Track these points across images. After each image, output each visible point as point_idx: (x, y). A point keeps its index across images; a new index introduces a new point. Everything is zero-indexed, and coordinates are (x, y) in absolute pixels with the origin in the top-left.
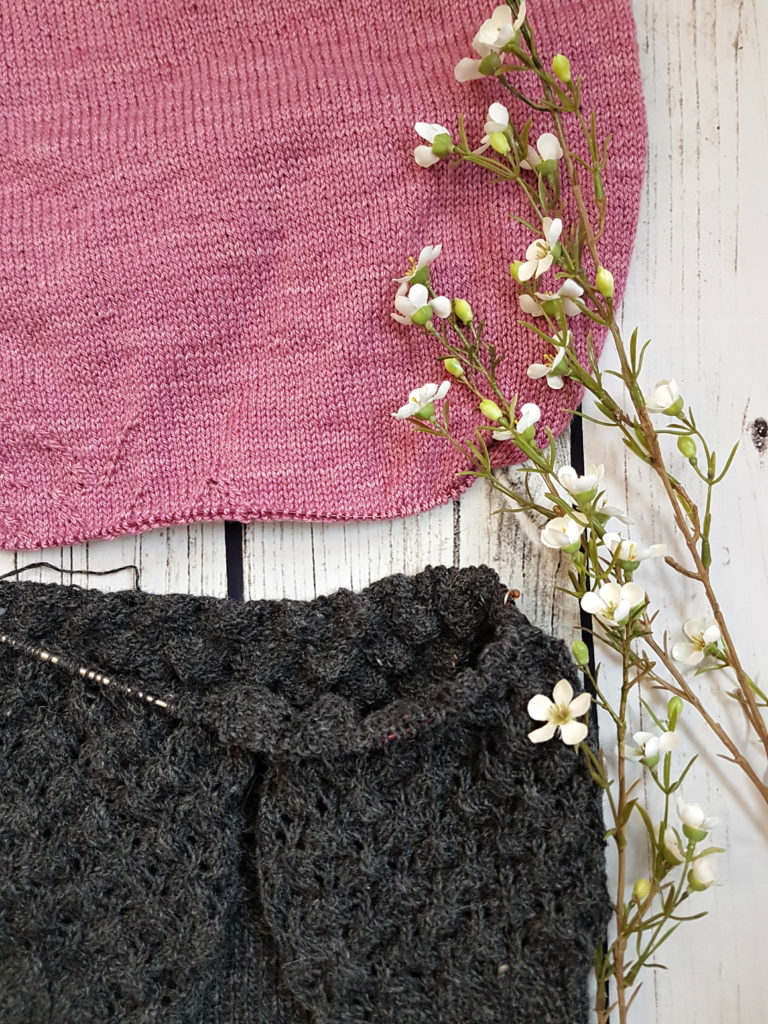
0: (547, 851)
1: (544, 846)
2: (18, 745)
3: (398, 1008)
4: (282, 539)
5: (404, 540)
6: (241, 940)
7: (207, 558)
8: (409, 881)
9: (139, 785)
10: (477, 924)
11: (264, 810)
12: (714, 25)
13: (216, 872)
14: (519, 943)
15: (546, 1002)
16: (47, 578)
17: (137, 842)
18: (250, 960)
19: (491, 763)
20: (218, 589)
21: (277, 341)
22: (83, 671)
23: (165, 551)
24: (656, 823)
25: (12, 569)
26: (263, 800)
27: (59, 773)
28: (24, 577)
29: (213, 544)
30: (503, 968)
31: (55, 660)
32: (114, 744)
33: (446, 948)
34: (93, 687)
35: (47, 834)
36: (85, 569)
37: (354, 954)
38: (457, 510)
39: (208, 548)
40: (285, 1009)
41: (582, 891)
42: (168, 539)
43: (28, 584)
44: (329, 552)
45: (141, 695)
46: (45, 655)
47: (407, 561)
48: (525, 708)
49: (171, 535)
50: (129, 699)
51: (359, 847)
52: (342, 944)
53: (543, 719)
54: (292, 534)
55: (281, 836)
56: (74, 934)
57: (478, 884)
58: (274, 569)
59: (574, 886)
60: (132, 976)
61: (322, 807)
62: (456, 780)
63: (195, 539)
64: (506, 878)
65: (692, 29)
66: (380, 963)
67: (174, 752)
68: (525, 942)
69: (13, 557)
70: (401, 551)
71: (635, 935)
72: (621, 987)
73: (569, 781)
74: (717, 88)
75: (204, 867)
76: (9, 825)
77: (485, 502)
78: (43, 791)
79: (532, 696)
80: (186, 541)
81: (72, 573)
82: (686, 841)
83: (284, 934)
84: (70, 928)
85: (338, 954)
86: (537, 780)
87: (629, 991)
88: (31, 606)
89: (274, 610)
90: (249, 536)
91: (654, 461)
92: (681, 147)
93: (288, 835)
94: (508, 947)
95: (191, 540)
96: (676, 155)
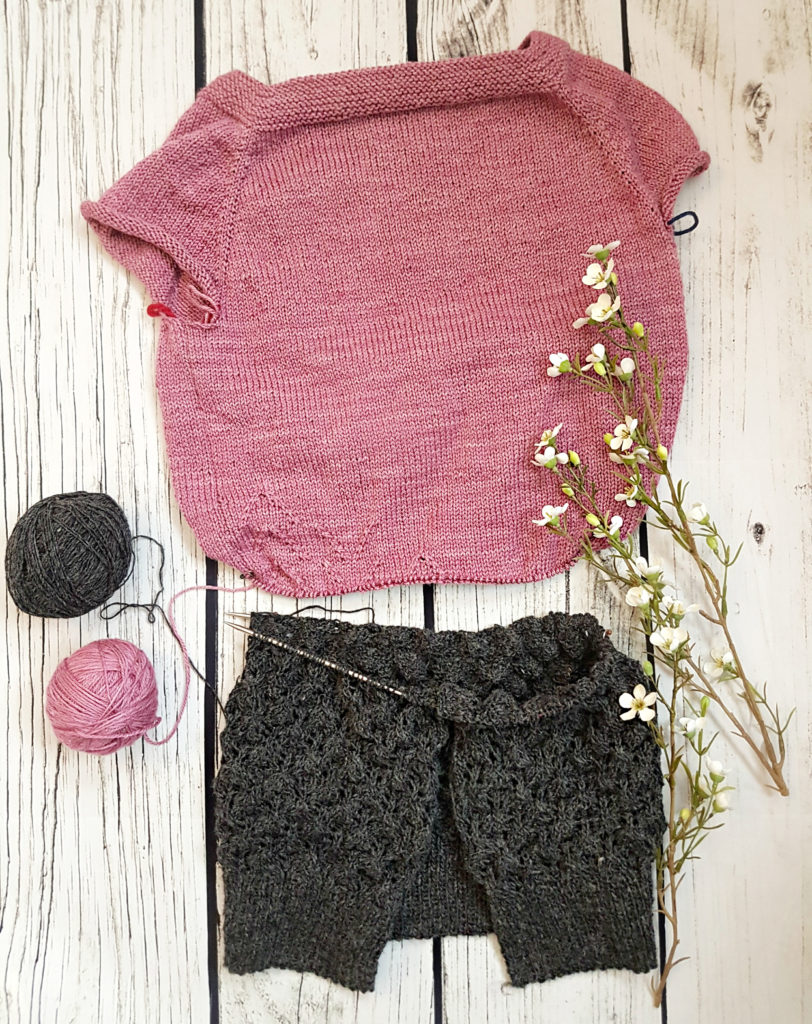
0: (628, 786)
1: (627, 783)
2: (306, 719)
3: (536, 885)
4: (458, 593)
5: (534, 595)
6: (436, 845)
7: (412, 604)
8: (545, 805)
9: (384, 742)
10: (586, 833)
11: (456, 759)
12: (733, 274)
13: (428, 798)
14: (611, 844)
15: (628, 880)
16: (318, 614)
17: (379, 779)
18: (441, 857)
19: (595, 733)
20: (418, 622)
21: (460, 474)
22: (351, 673)
23: (387, 599)
24: (693, 774)
25: (295, 610)
26: (455, 754)
27: (330, 736)
28: (304, 614)
29: (416, 596)
30: (601, 859)
31: (333, 666)
32: (370, 717)
33: (566, 847)
34: (355, 682)
35: (325, 774)
36: (340, 609)
37: (511, 849)
38: (567, 576)
39: (413, 597)
40: (463, 889)
41: (649, 811)
42: (389, 593)
43: (308, 619)
45: (386, 687)
46: (327, 663)
47: (536, 609)
48: (617, 701)
49: (390, 589)
50: (378, 689)
51: (515, 783)
52: (504, 843)
53: (628, 707)
54: (464, 590)
55: (467, 776)
56: (339, 837)
57: (587, 807)
58: (452, 611)
59: (644, 808)
60: (375, 864)
61: (493, 758)
62: (573, 744)
63: (405, 592)
64: (604, 803)
65: (718, 277)
66: (525, 856)
67: (405, 723)
68: (615, 843)
69: (295, 602)
70: (532, 601)
71: (680, 842)
72: (673, 874)
73: (642, 745)
74: (733, 315)
75: (421, 794)
76: (303, 768)
77: (586, 571)
78: (321, 748)
79: (622, 693)
80: (400, 592)
81: (331, 611)
82: (711, 782)
83: (470, 837)
84: (336, 834)
85: (501, 849)
86: (623, 744)
87: (678, 877)
88: (314, 633)
89: (458, 637)
90: (437, 590)
91: (693, 551)
92: (709, 353)
93: (472, 775)
94: (604, 847)
95: (403, 593)
96: (706, 358)
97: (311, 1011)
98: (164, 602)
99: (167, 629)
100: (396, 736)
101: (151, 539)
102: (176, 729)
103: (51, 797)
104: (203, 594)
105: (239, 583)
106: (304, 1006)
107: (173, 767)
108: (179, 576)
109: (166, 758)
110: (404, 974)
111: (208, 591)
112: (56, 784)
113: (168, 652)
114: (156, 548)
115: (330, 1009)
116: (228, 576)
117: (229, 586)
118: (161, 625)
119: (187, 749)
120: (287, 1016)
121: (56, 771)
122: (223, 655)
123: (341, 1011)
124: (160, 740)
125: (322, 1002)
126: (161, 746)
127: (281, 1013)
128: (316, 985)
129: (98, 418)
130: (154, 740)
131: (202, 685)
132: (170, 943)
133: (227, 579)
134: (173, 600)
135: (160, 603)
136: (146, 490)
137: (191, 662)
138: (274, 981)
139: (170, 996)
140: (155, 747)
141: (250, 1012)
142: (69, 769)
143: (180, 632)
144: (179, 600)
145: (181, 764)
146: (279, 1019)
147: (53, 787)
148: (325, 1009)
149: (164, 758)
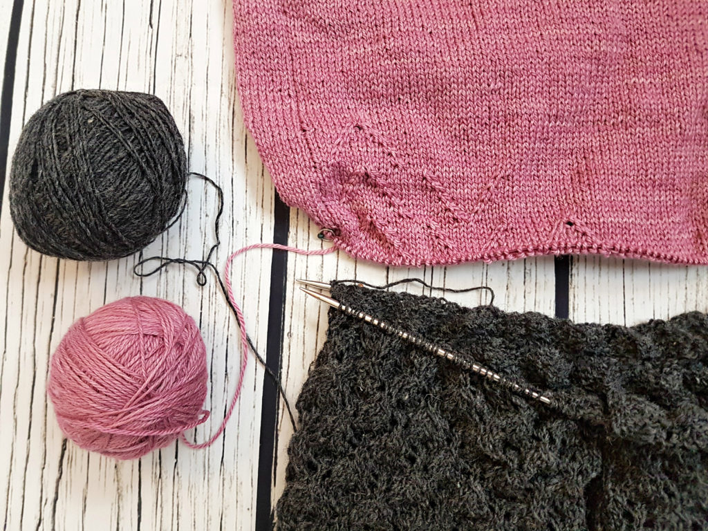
2: (406, 426)
4: (600, 276)
5: (697, 285)
7: (540, 287)
16: (415, 290)
20: (548, 309)
22: (476, 367)
23: (506, 278)
25: (385, 284)
28: (398, 289)
29: (545, 275)
31: (450, 356)
34: (478, 379)
36: (442, 286)
39: (541, 279)
42: (508, 268)
43: (404, 294)
44: (637, 290)
45: (527, 391)
46: (441, 352)
47: (699, 302)
49: (510, 265)
50: (515, 393)
54: (608, 273)
58: (593, 300)
63: (530, 270)
69: (385, 273)
70: (694, 293)
80: (523, 271)
81: (431, 288)
90: (574, 271)
95: (527, 271)
98: (219, 260)
99: (221, 297)
101: (206, 179)
102: (223, 429)
103: (49, 509)
104: (268, 254)
105: (315, 244)
107: (216, 480)
108: (239, 229)
109: (206, 467)
111: (275, 250)
112: (57, 493)
113: (219, 326)
114: (212, 191)
116: (302, 235)
117: (302, 247)
118: (213, 290)
119: (236, 456)
121: (56, 475)
122: (290, 334)
124: (200, 441)
126: (202, 450)
129: (151, 24)
130: (192, 442)
131: (261, 371)
133: (301, 237)
134: (230, 260)
135: (213, 261)
136: (204, 117)
137: (249, 340)
140: (192, 451)
142: (75, 474)
143: (237, 300)
144: (238, 260)
145: (227, 477)
147: (51, 496)
149: (204, 466)
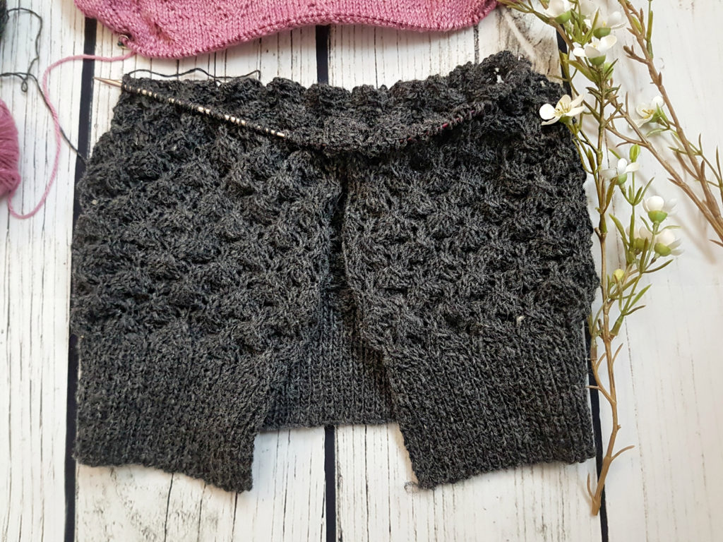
4: (354, 56)
5: (440, 56)
7: (304, 69)
10: (500, 288)
14: (531, 299)
15: (554, 339)
22: (227, 117)
24: (626, 226)
26: (348, 208)
29: (308, 60)
30: (520, 318)
31: (208, 111)
33: (477, 306)
34: (234, 127)
36: (223, 75)
37: (412, 307)
38: (476, 36)
39: (305, 63)
42: (278, 57)
43: (185, 81)
44: (387, 65)
45: (267, 129)
46: (201, 109)
47: (442, 69)
49: (280, 55)
52: (403, 301)
54: (362, 53)
60: (254, 327)
61: (389, 203)
63: (296, 57)
66: (429, 318)
67: (289, 168)
68: (536, 299)
70: (438, 63)
71: (616, 302)
72: (607, 341)
77: (496, 31)
80: (290, 60)
81: (215, 77)
83: (363, 295)
85: (400, 307)
90: (332, 54)
94: (523, 305)
95: (294, 58)
97: (181, 521)
98: (39, 72)
99: (41, 100)
100: (278, 181)
101: (31, 12)
102: (44, 201)
104: (79, 65)
105: (118, 52)
106: (172, 517)
107: (38, 243)
108: (56, 48)
109: (31, 233)
110: (291, 476)
111: (85, 60)
113: (40, 124)
114: (36, 20)
115: (203, 518)
116: (106, 46)
117: (107, 55)
118: (35, 96)
119: (54, 222)
120: (153, 528)
122: (96, 125)
123: (215, 521)
124: (26, 212)
125: (194, 511)
126: (27, 220)
127: (146, 524)
128: (187, 489)
130: (20, 214)
131: (74, 156)
132: (24, 440)
134: (49, 70)
135: (34, 72)
137: (62, 131)
138: (139, 486)
139: (22, 502)
140: (21, 221)
141: (111, 523)
143: (53, 101)
144: (55, 71)
145: (47, 239)
146: (144, 532)
148: (197, 520)
149: (29, 233)
